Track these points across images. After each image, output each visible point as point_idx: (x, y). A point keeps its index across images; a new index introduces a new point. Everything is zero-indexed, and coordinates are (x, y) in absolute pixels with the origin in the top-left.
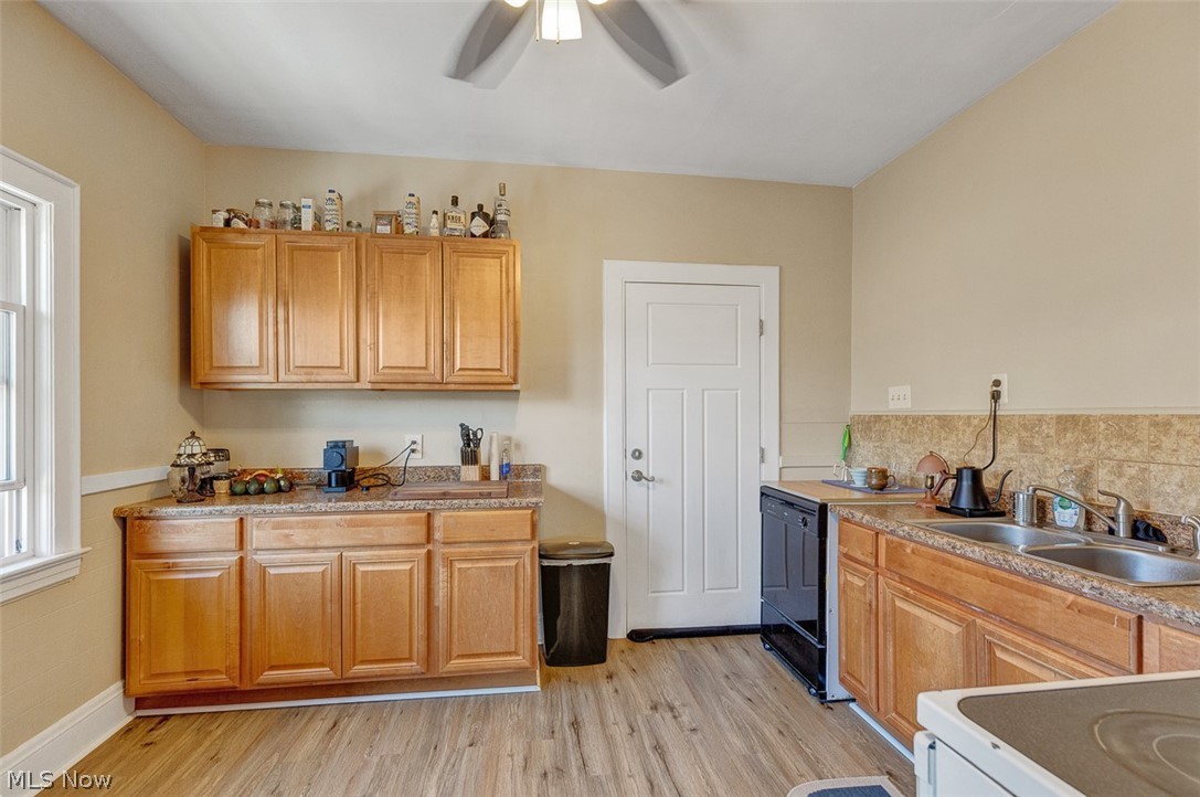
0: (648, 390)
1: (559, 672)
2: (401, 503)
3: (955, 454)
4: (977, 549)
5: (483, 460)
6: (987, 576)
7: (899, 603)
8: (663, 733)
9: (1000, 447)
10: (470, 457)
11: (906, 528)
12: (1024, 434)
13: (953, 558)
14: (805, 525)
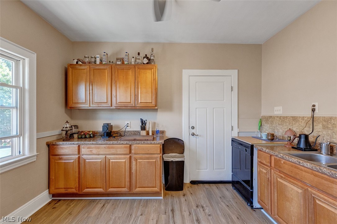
0: (196, 108)
1: (169, 193)
2: (122, 142)
3: (298, 129)
4: (308, 164)
5: (147, 129)
6: (312, 174)
7: (279, 180)
8: (200, 215)
9: (315, 127)
10: (143, 128)
11: (281, 155)
12: (324, 123)
13: (299, 166)
14: (246, 151)
